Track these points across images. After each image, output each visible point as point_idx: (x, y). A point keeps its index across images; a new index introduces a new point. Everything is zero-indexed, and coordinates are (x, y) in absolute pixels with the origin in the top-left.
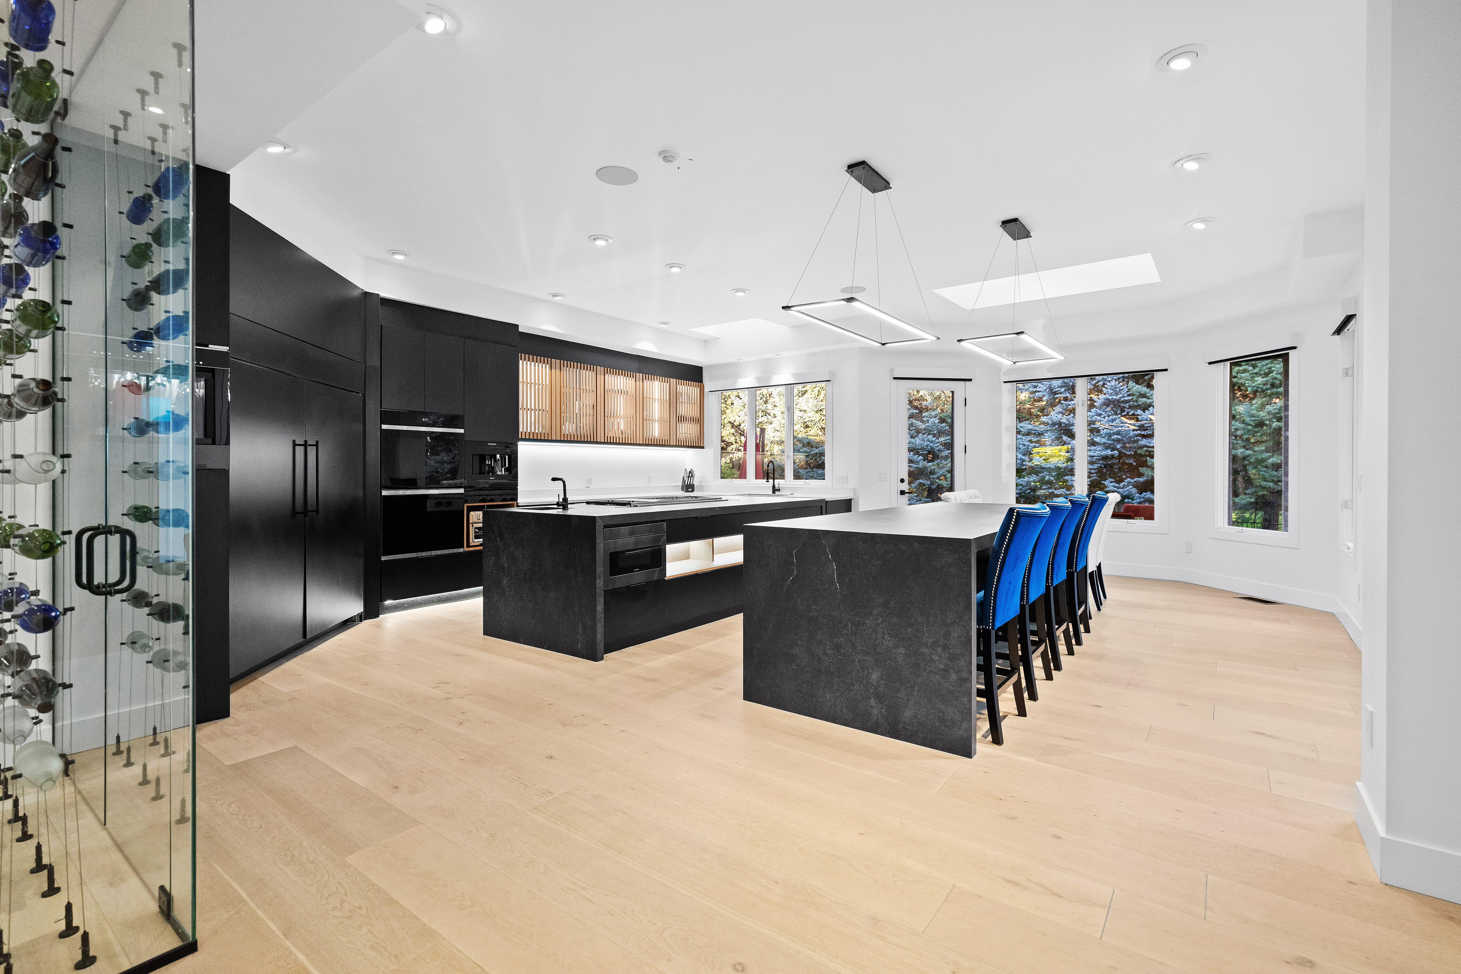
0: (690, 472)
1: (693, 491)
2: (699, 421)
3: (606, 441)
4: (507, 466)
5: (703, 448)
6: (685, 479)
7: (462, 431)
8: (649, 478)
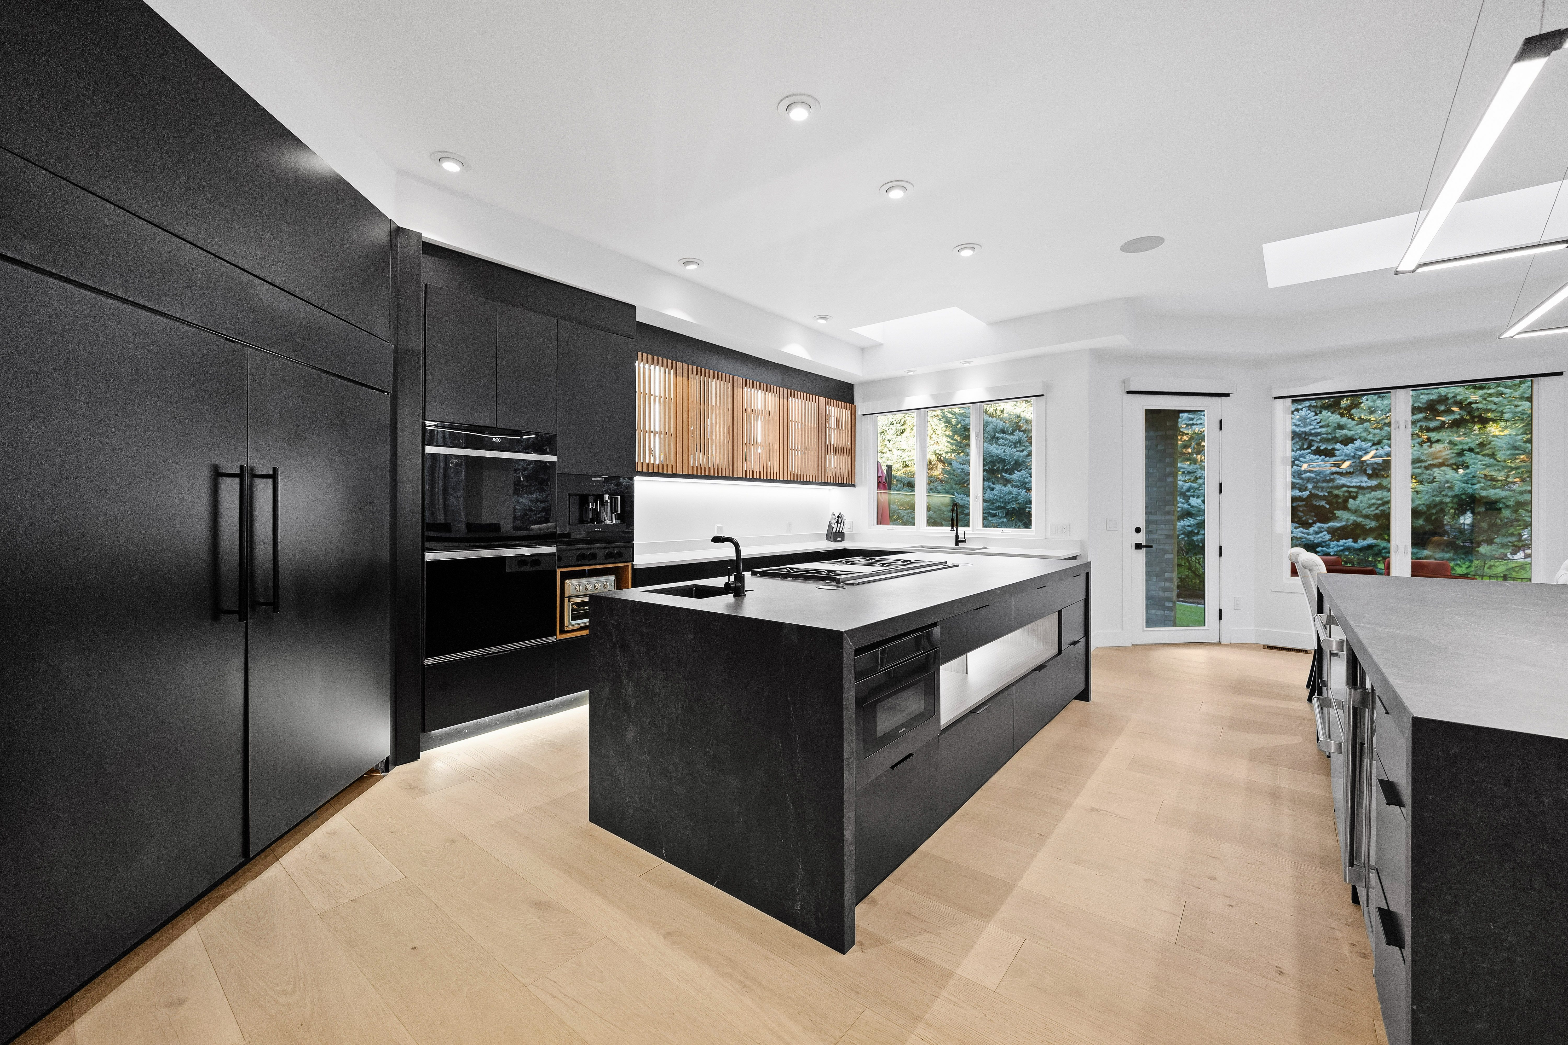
0: (838, 517)
2: (850, 452)
3: (744, 477)
4: (619, 512)
5: (854, 486)
6: (833, 525)
7: (553, 458)
8: (790, 524)
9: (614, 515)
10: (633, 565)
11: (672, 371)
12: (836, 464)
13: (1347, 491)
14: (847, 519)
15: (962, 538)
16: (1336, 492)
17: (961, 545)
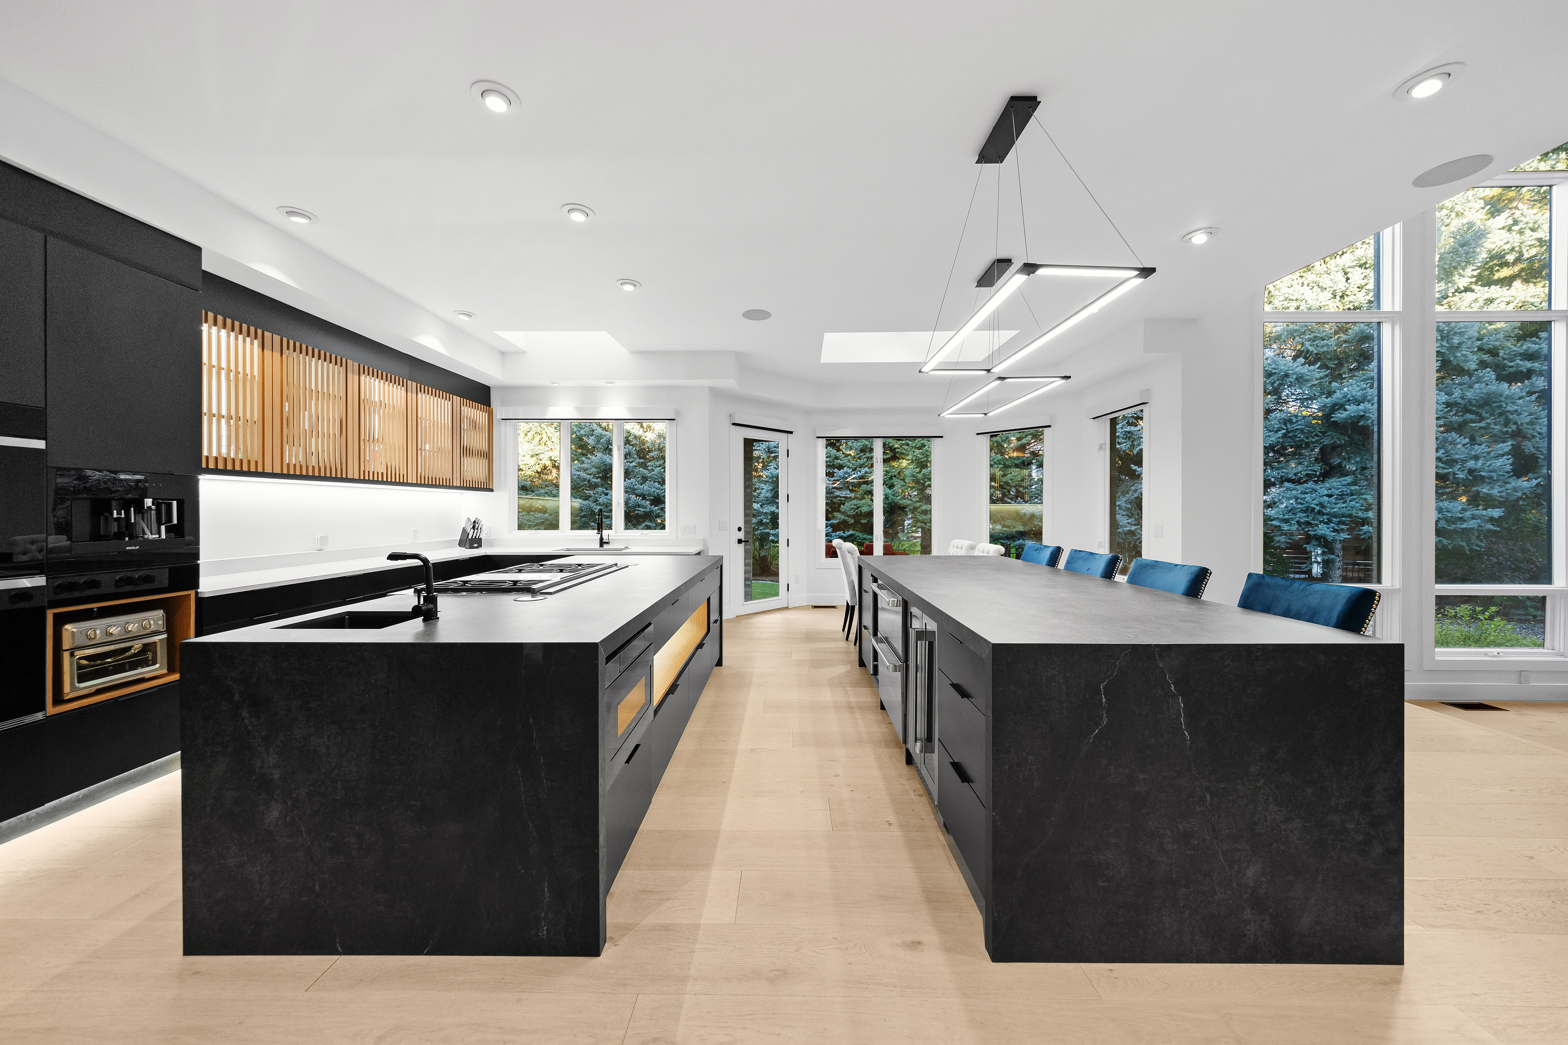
0: (474, 522)
1: (480, 546)
2: (488, 455)
3: (362, 478)
4: (175, 521)
5: (492, 490)
6: (468, 531)
7: (40, 444)
8: (415, 531)
9: (163, 528)
10: (197, 593)
11: (256, 342)
12: (474, 468)
13: (840, 500)
14: (485, 524)
15: (606, 539)
16: (834, 500)
17: (605, 546)
